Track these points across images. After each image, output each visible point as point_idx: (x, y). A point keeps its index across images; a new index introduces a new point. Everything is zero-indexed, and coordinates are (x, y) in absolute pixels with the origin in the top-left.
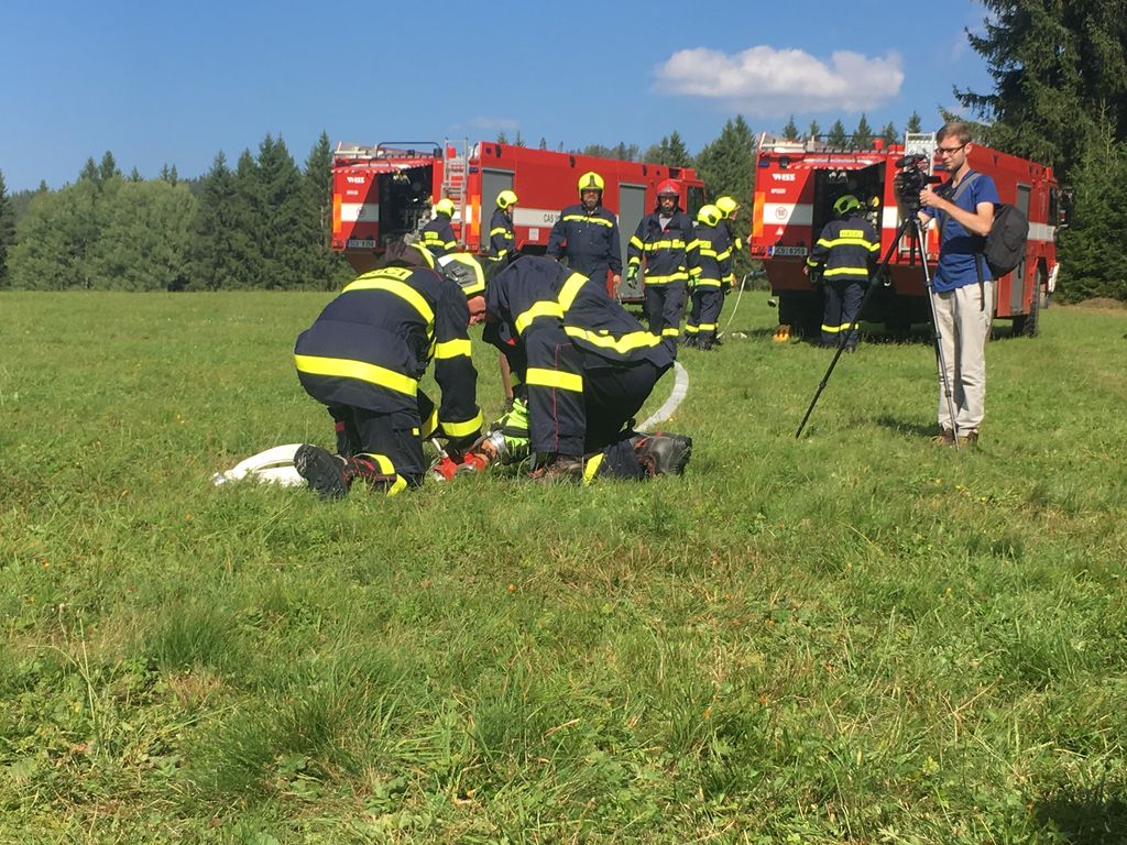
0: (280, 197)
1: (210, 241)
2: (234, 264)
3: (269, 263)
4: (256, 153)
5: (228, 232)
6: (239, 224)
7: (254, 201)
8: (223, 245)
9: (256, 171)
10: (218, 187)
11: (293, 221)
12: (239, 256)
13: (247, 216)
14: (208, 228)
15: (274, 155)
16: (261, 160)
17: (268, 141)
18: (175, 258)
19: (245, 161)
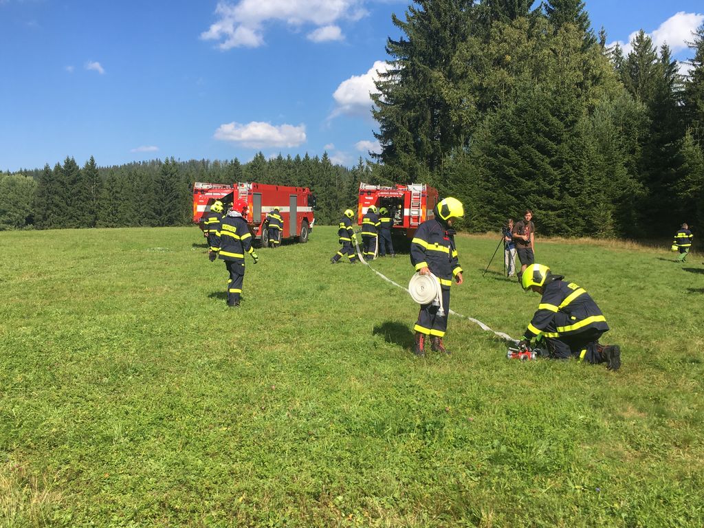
0: (74, 182)
1: (44, 200)
2: (55, 209)
3: (70, 208)
4: (62, 164)
5: (51, 196)
6: (56, 193)
7: (62, 183)
8: (50, 201)
9: (62, 171)
10: (46, 177)
11: (80, 192)
12: (57, 206)
13: (60, 189)
14: (42, 194)
15: (70, 164)
16: (65, 167)
17: (68, 160)
18: (28, 207)
19: (58, 167)
